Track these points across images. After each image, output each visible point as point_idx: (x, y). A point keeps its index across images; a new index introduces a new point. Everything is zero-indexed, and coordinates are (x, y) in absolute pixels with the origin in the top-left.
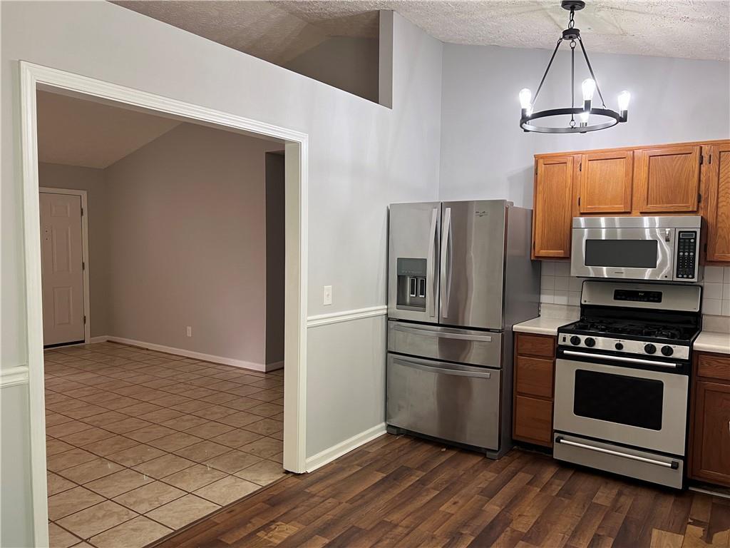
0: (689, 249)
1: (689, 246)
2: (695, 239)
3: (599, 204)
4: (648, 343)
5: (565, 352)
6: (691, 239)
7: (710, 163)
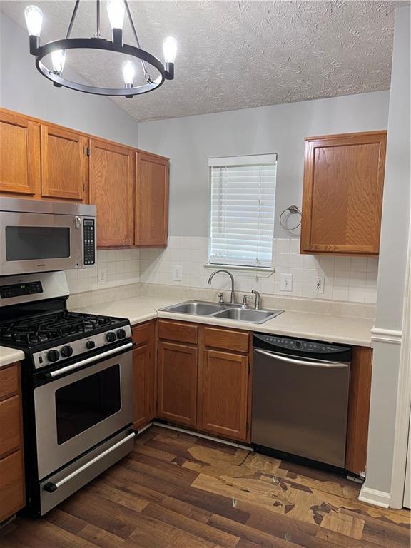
0: (90, 236)
1: (90, 233)
2: (93, 227)
4: (108, 332)
5: (53, 374)
6: (90, 227)
7: (88, 156)
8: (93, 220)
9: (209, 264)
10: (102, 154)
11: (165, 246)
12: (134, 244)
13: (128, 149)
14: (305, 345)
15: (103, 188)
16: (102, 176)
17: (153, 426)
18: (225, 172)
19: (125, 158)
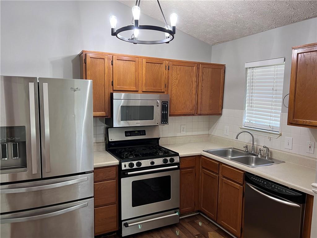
0: (166, 110)
1: (166, 108)
2: (168, 105)
3: (123, 86)
4: (164, 158)
5: (129, 173)
6: (166, 105)
7: (169, 70)
8: (168, 102)
9: (243, 127)
10: (177, 68)
11: (220, 114)
12: (197, 114)
13: (195, 63)
14: (273, 186)
15: (177, 85)
16: (177, 79)
17: (199, 214)
18: (255, 70)
19: (192, 68)
